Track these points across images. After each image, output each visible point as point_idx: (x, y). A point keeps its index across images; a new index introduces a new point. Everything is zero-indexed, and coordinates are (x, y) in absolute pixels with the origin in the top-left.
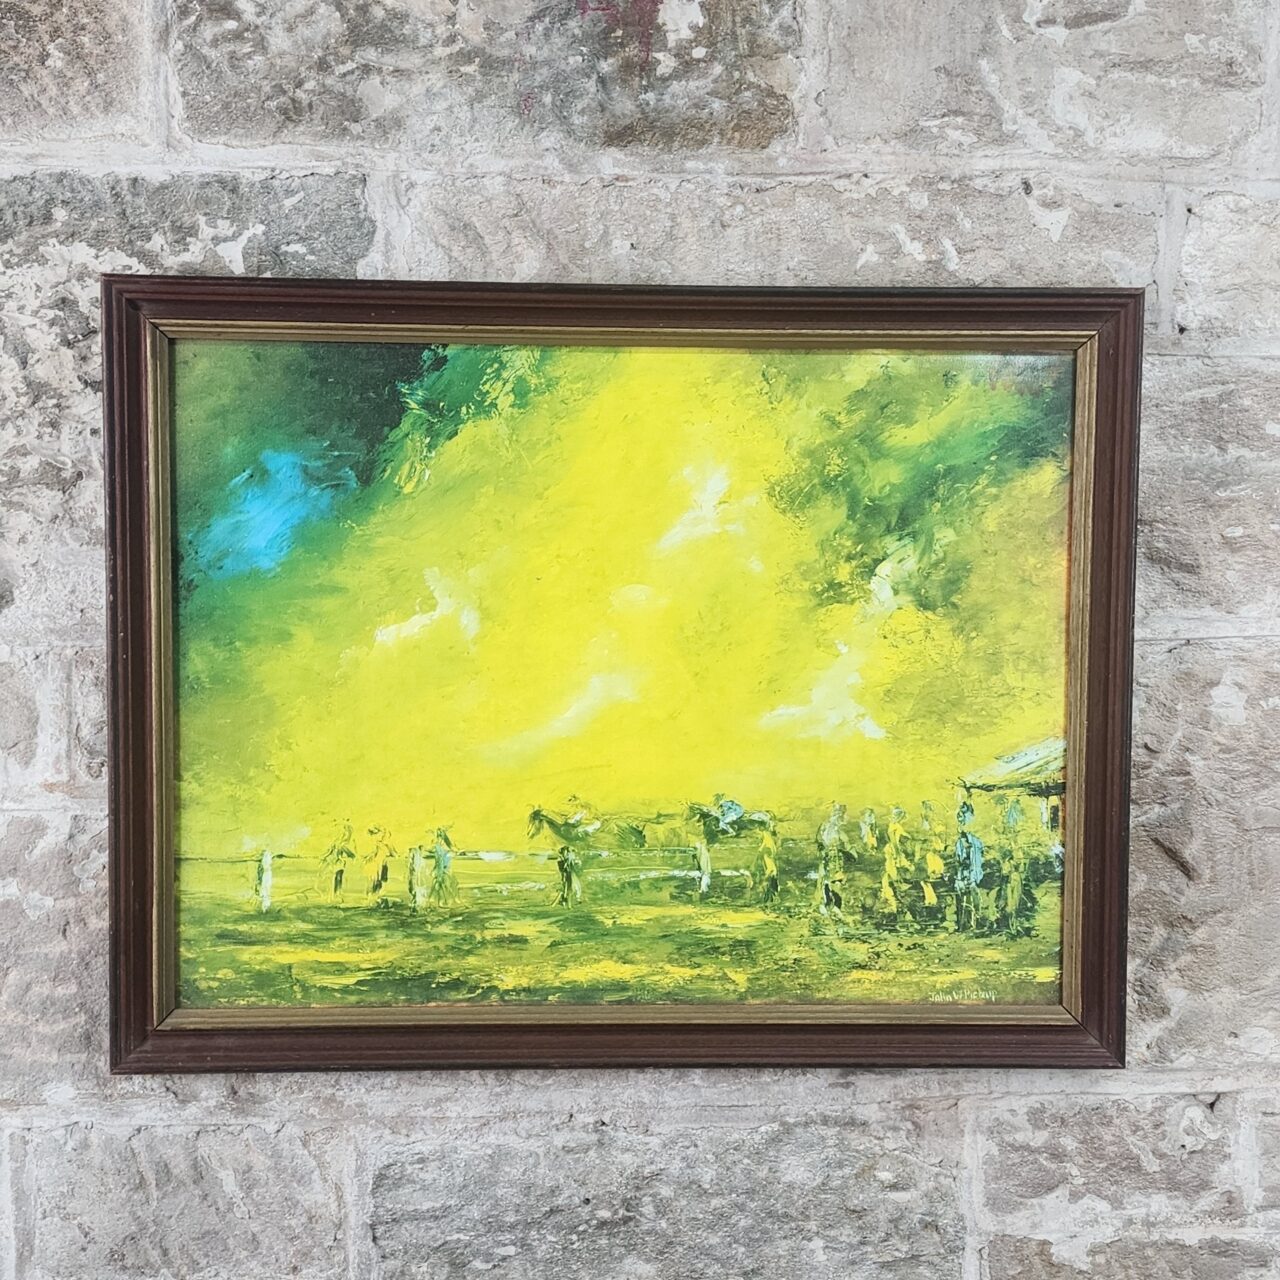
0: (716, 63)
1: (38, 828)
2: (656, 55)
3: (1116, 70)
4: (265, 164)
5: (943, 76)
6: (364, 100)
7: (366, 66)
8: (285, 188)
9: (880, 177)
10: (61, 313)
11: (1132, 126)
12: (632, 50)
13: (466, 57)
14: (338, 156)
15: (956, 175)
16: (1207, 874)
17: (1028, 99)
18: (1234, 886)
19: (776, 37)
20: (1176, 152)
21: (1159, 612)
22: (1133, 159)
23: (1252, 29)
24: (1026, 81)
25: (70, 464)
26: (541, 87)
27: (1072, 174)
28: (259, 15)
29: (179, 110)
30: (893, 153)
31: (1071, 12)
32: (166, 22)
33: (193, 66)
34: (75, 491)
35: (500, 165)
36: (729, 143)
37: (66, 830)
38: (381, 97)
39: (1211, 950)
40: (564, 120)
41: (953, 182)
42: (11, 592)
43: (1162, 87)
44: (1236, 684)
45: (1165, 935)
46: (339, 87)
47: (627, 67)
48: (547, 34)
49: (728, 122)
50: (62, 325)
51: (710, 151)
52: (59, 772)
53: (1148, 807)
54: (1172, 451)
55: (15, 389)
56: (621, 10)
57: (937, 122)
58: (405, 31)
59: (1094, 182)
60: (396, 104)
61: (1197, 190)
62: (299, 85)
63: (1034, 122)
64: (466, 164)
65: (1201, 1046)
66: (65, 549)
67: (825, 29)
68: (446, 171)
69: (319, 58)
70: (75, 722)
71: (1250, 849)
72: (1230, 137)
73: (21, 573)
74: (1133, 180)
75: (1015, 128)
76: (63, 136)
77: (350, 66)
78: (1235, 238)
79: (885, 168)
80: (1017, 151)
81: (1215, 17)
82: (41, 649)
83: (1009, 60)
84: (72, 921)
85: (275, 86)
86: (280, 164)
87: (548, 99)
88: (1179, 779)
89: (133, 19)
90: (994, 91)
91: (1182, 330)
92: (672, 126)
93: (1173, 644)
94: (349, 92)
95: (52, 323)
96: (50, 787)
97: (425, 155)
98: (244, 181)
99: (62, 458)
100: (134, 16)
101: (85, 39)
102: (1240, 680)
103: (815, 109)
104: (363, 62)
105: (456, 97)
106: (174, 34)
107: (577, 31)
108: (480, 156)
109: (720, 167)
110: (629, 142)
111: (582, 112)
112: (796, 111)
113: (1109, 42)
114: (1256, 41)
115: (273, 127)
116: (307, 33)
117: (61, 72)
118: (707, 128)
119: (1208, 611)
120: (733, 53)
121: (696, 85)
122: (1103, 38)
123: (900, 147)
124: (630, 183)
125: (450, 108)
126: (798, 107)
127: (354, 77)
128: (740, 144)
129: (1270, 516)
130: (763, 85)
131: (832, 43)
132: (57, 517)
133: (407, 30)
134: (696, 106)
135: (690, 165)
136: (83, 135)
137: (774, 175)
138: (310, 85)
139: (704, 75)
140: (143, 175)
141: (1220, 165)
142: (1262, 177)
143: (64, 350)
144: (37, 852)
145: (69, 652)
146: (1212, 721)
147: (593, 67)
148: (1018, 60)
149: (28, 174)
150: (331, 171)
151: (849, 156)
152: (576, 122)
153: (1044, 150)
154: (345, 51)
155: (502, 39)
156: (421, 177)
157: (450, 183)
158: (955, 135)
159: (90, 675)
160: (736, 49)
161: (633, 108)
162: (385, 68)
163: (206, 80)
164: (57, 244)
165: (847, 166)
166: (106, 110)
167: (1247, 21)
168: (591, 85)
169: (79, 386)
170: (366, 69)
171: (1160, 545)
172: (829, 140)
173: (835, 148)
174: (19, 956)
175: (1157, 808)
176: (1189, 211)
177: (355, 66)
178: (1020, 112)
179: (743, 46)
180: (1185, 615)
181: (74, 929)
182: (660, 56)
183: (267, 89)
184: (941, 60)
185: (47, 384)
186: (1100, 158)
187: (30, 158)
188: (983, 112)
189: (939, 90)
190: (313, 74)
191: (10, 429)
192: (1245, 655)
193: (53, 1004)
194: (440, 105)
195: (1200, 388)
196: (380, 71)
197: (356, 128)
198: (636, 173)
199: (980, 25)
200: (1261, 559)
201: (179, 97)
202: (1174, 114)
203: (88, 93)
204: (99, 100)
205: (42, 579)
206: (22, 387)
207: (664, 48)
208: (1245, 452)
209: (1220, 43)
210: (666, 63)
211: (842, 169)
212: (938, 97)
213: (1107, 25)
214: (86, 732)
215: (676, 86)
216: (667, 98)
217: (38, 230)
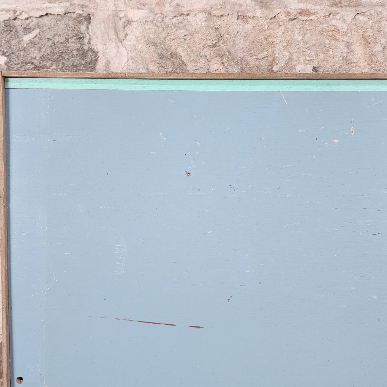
8: (24, 26)
124: (312, 17)
150: (61, 11)
156: (136, 15)
157: (160, 20)
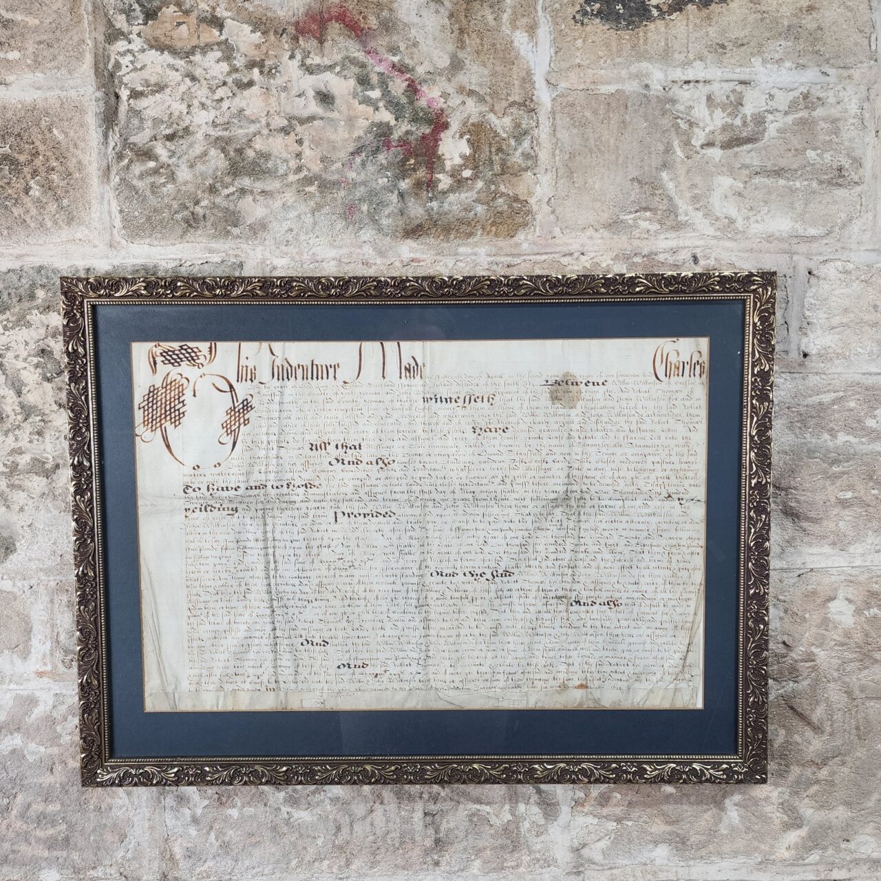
0: (479, 181)
1: (32, 701)
2: (437, 176)
3: (758, 177)
4: (174, 257)
5: (636, 184)
6: (242, 212)
7: (242, 189)
9: (592, 255)
10: (42, 360)
11: (769, 216)
12: (421, 173)
13: (309, 181)
14: (223, 249)
15: (645, 252)
16: (828, 729)
17: (695, 199)
18: (846, 737)
19: (520, 161)
20: (801, 232)
21: (792, 549)
22: (769, 238)
23: (855, 145)
24: (694, 186)
25: (51, 459)
26: (360, 200)
27: (727, 249)
28: (170, 157)
29: (118, 223)
30: (602, 238)
31: (725, 137)
32: (108, 163)
33: (126, 193)
34: (55, 477)
35: (332, 253)
36: (488, 234)
37: (51, 702)
38: (253, 210)
39: (831, 783)
40: (375, 222)
41: (644, 257)
42: (14, 545)
43: (790, 188)
44: (847, 599)
45: (799, 772)
46: (224, 204)
47: (418, 184)
48: (363, 164)
49: (487, 220)
50: (42, 368)
51: (475, 240)
52: (45, 664)
53: (785, 683)
54: (798, 438)
55: (14, 410)
56: (413, 146)
57: (632, 216)
58: (268, 165)
59: (742, 255)
60: (263, 215)
61: (815, 258)
62: (197, 203)
63: (700, 214)
64: (310, 253)
65: (825, 848)
66: (49, 515)
67: (554, 155)
68: (297, 258)
69: (210, 185)
70: (56, 631)
71: (857, 712)
72: (839, 221)
73: (21, 532)
74: (770, 252)
75: (687, 218)
76: (41, 242)
77: (232, 189)
78: (842, 291)
79: (597, 248)
80: (688, 235)
81: (827, 138)
82: (33, 582)
83: (682, 171)
84: (56, 762)
85: (181, 204)
86: (185, 256)
87: (365, 208)
88: (808, 664)
89: (86, 162)
90: (672, 193)
91: (805, 355)
92: (449, 223)
93: (802, 571)
94: (232, 207)
95: (37, 366)
96: (40, 674)
97: (283, 248)
98: (161, 268)
99: (46, 455)
100: (86, 159)
101: (55, 177)
102: (850, 596)
103: (546, 209)
104: (240, 187)
105: (303, 208)
106: (113, 172)
107: (384, 162)
108: (319, 248)
109: (482, 251)
110: (420, 236)
111: (389, 216)
112: (534, 211)
113: (752, 158)
114: (858, 153)
115: (180, 232)
116: (203, 168)
117: (38, 199)
118: (473, 224)
119: (827, 549)
120: (491, 173)
121: (466, 196)
122: (748, 155)
123: (606, 234)
125: (299, 216)
126: (535, 208)
127: (235, 197)
128: (496, 235)
129: (871, 484)
130: (511, 194)
131: (559, 164)
132: (44, 494)
133: (270, 164)
134: (465, 209)
135: (462, 250)
136: (54, 241)
137: (519, 255)
138: (204, 203)
139: (471, 189)
140: (94, 266)
141: (832, 241)
142: (862, 248)
143: (45, 384)
144: (33, 716)
145: (53, 584)
146: (831, 625)
147: (395, 186)
148: (688, 171)
149: (18, 268)
151: (571, 241)
152: (384, 223)
153: (707, 233)
154: (228, 179)
155: (333, 168)
158: (644, 225)
159: (65, 598)
160: (492, 170)
161: (423, 212)
162: (255, 190)
163: (135, 201)
164: (38, 314)
165: (570, 248)
166: (69, 224)
167: (850, 140)
168: (394, 198)
169: (55, 407)
170: (243, 191)
171: (793, 505)
172: (557, 231)
173: (562, 235)
174: (23, 786)
175: (791, 684)
176: (810, 273)
177: (235, 189)
178: (690, 208)
179: (497, 168)
180: (810, 552)
181: (58, 768)
182: (440, 176)
183: (175, 206)
184: (635, 174)
185: (35, 407)
186: (747, 238)
187: (19, 257)
188: (664, 208)
189: (633, 193)
190: (206, 195)
191: (11, 437)
192: (852, 579)
193: (44, 818)
194: (293, 214)
195: (818, 395)
196: (252, 192)
197: (236, 231)
198: (425, 256)
199: (662, 148)
200: (864, 513)
201: (117, 214)
202: (799, 206)
203: (57, 213)
204: (64, 217)
205: (35, 535)
206: (18, 409)
207: (443, 171)
208: (850, 438)
209: (832, 156)
210: (444, 181)
211: (565, 249)
212: (632, 199)
213: (749, 146)
214: (62, 638)
215: (452, 197)
216: (446, 206)
217: (26, 304)
